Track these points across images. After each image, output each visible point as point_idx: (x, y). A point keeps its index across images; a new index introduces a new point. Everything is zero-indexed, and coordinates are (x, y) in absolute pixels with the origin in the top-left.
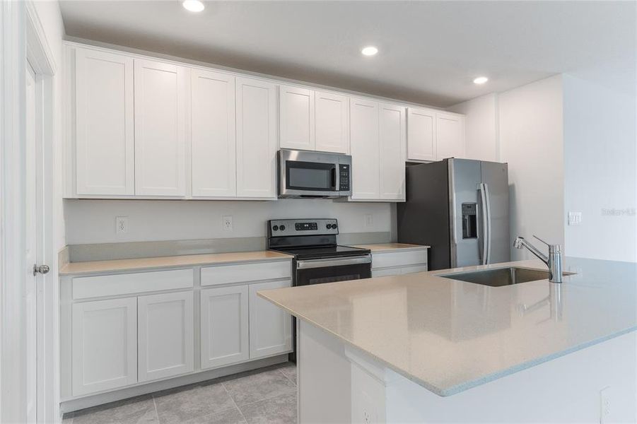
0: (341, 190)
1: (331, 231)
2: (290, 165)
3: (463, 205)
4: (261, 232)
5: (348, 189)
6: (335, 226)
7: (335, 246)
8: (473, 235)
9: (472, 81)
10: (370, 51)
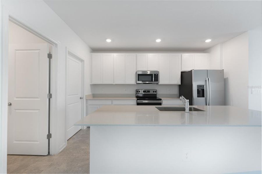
0: (154, 81)
1: (155, 93)
2: (139, 75)
3: (197, 85)
4: (134, 92)
5: (158, 81)
6: (156, 92)
7: (156, 97)
8: (203, 96)
9: (205, 41)
10: (158, 41)
